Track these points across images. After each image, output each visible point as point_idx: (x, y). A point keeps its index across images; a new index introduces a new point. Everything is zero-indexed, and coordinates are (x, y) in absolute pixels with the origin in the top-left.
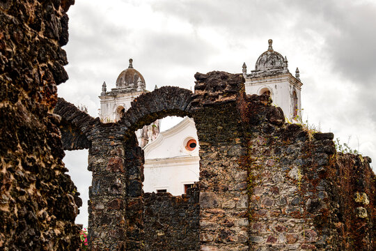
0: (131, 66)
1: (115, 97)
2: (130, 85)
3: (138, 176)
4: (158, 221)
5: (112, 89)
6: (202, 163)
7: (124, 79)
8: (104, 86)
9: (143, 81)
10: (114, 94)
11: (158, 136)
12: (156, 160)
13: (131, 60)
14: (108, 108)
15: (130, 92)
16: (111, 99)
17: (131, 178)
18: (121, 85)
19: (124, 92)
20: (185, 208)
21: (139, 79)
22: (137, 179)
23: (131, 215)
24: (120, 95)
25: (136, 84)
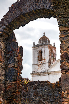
0: (44, 35)
1: (38, 47)
2: (44, 42)
3: (14, 64)
4: (42, 100)
5: (37, 44)
6: (63, 46)
7: (41, 40)
8: (34, 43)
9: (49, 41)
10: (38, 46)
11: (55, 62)
12: (55, 71)
13: (44, 33)
14: (35, 52)
15: (44, 45)
16: (37, 48)
17: (9, 66)
18: (40, 42)
19: (41, 45)
20: (58, 91)
21: (47, 40)
22: (14, 67)
23: (9, 96)
24: (40, 46)
25: (46, 42)
